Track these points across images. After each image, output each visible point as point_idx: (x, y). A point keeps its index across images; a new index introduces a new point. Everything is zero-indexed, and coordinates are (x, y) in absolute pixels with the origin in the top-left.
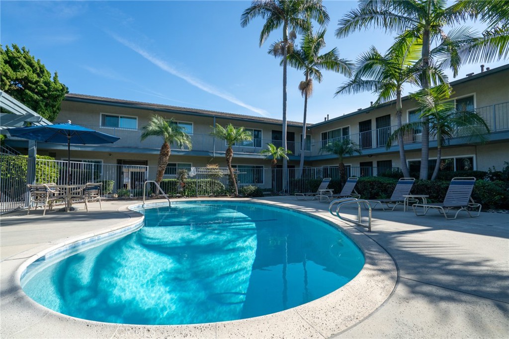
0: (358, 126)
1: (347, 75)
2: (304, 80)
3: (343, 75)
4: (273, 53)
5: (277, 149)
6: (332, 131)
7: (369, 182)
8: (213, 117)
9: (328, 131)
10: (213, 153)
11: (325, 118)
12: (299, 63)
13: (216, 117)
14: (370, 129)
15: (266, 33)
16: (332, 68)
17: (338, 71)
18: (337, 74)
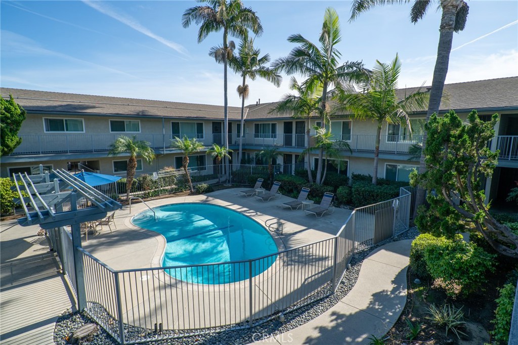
0: (283, 125)
1: (276, 84)
2: (242, 85)
3: (273, 84)
4: (214, 55)
5: (221, 148)
6: (263, 124)
7: (287, 181)
8: (162, 118)
9: (259, 123)
10: (163, 151)
11: (257, 102)
12: (238, 67)
13: (164, 118)
14: (292, 133)
15: (205, 31)
16: (265, 76)
17: (269, 80)
18: (268, 82)
